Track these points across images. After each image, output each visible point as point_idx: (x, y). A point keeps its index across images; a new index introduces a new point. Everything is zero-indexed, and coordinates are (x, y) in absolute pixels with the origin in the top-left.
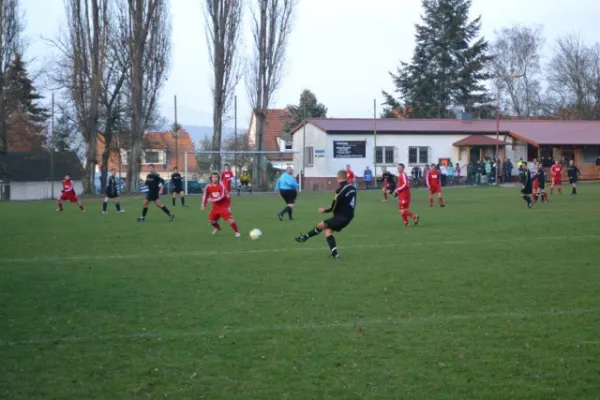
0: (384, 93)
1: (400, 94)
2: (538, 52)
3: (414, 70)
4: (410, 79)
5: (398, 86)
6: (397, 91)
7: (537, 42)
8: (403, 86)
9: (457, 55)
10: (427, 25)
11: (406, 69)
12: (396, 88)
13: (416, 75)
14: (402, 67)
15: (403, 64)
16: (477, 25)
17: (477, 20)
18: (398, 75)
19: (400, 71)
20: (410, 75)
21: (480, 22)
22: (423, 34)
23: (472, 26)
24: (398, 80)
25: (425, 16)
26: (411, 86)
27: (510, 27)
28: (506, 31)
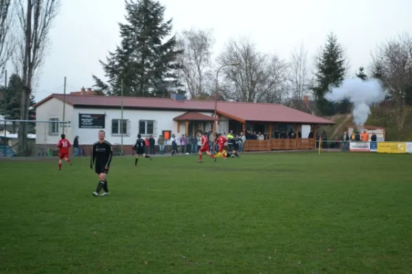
0: (94, 77)
1: (108, 78)
2: (210, 50)
3: (120, 59)
4: (116, 66)
5: (107, 71)
6: (106, 76)
7: (208, 42)
8: (111, 72)
9: (154, 49)
10: (130, 24)
11: (113, 58)
12: (105, 73)
13: (121, 64)
14: (110, 57)
15: (111, 54)
16: (169, 25)
17: (169, 22)
18: (107, 63)
19: (109, 60)
20: (117, 63)
21: (171, 23)
22: (125, 31)
23: (164, 26)
24: (107, 68)
25: (128, 17)
26: (117, 73)
27: (188, 30)
28: (185, 33)
